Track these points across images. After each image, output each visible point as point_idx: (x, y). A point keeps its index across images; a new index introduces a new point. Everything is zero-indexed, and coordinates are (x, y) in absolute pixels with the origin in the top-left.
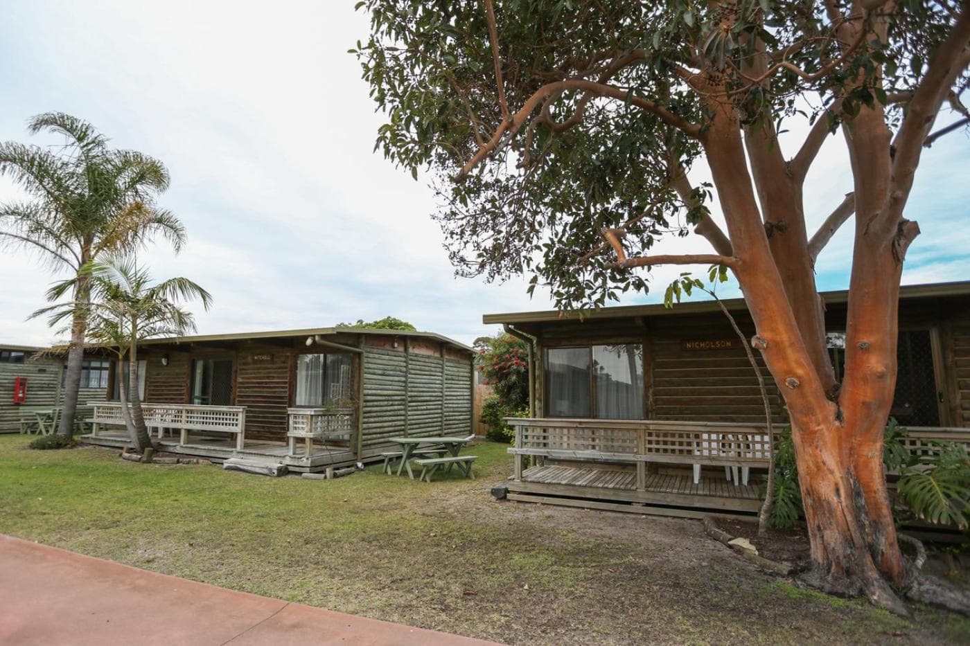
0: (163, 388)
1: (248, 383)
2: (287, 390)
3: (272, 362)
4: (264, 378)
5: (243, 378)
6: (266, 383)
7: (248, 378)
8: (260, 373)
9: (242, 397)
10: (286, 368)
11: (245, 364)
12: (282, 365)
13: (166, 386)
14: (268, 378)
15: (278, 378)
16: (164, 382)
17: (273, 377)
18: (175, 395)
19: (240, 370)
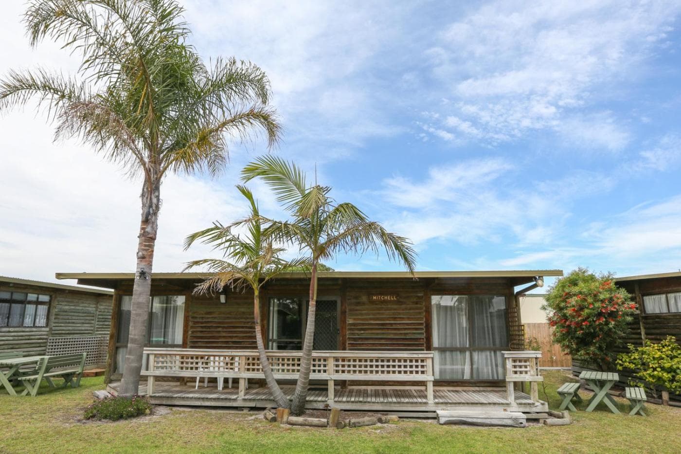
0: (220, 329)
1: (363, 324)
2: (423, 331)
3: (398, 302)
4: (388, 319)
5: (355, 319)
6: (391, 324)
7: (366, 319)
8: (383, 314)
9: (354, 339)
10: (421, 309)
11: (358, 304)
12: (414, 306)
13: (224, 327)
14: (395, 319)
15: (409, 319)
16: (219, 323)
17: (403, 319)
18: (243, 337)
19: (350, 310)
